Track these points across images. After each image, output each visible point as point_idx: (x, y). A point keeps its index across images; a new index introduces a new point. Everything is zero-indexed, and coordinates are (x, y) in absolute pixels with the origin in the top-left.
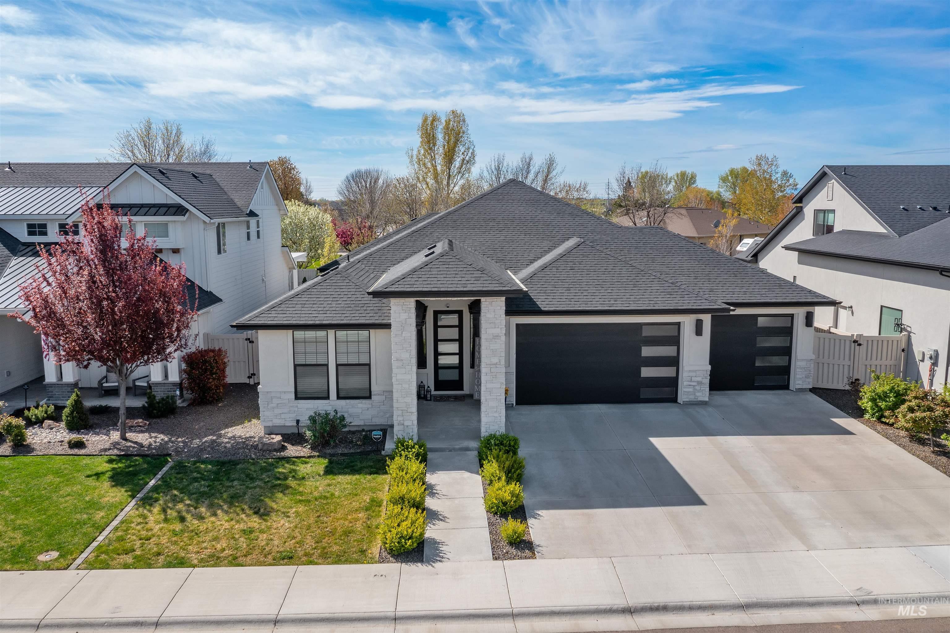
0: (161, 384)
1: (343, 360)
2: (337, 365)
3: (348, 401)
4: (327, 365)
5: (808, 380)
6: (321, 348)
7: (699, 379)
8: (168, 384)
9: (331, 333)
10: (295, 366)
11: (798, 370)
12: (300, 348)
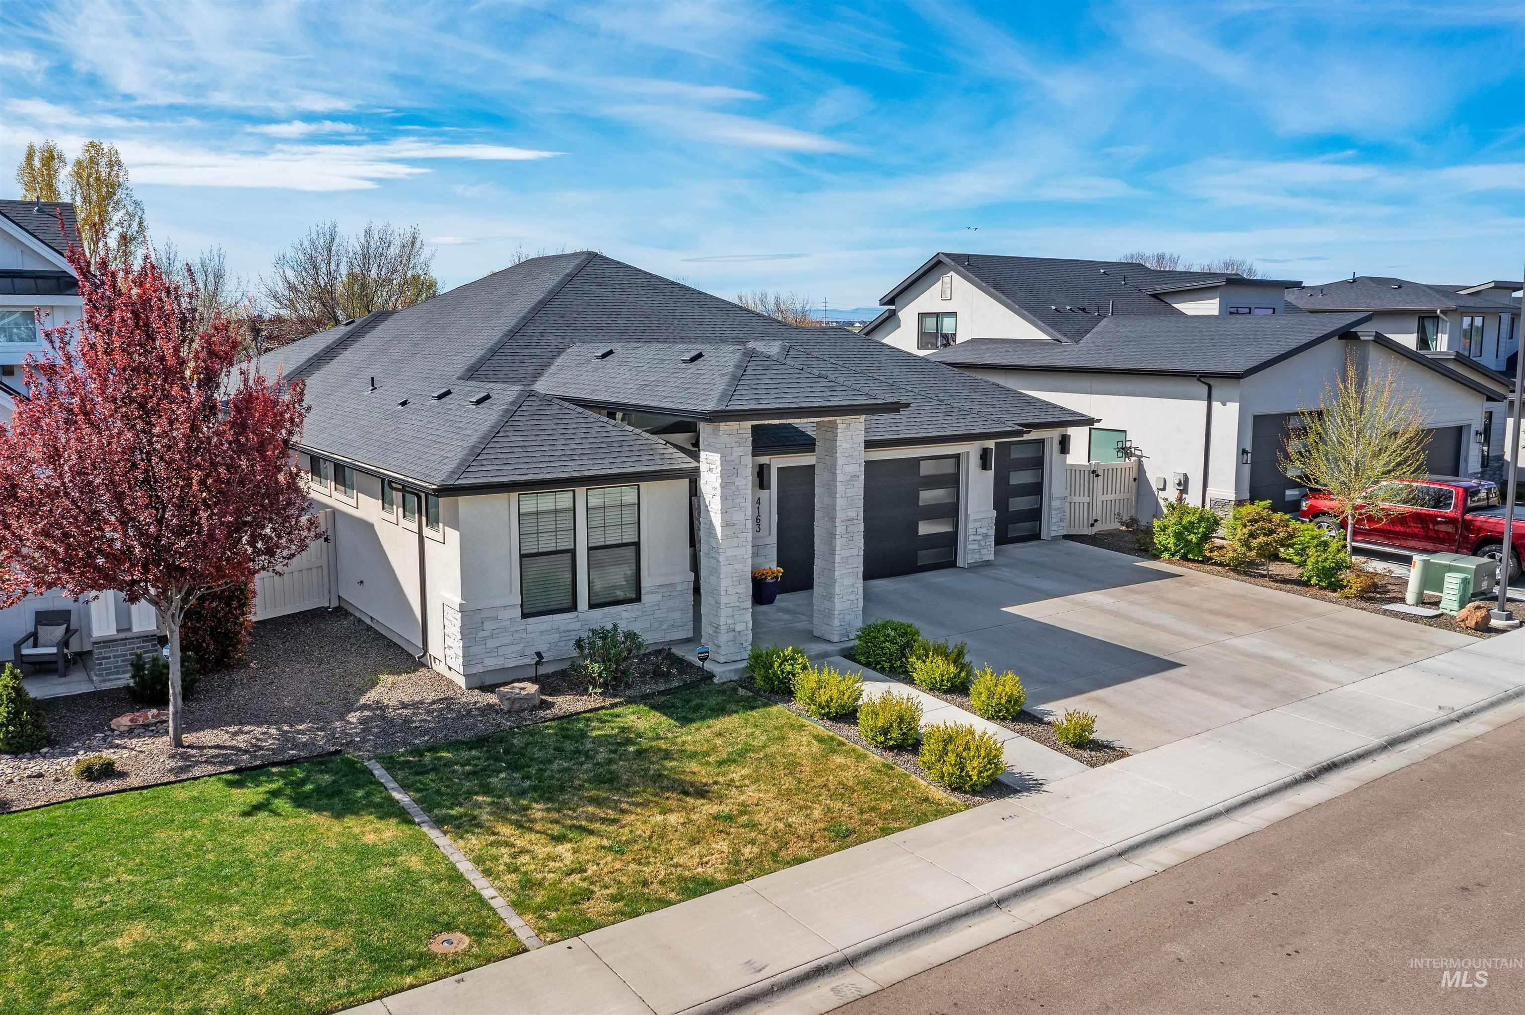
0: (117, 640)
1: (598, 541)
2: (590, 549)
3: (606, 610)
4: (573, 552)
5: (1062, 524)
6: (565, 521)
7: (984, 531)
8: (133, 638)
9: (581, 491)
10: (522, 556)
11: (1054, 512)
12: (530, 525)
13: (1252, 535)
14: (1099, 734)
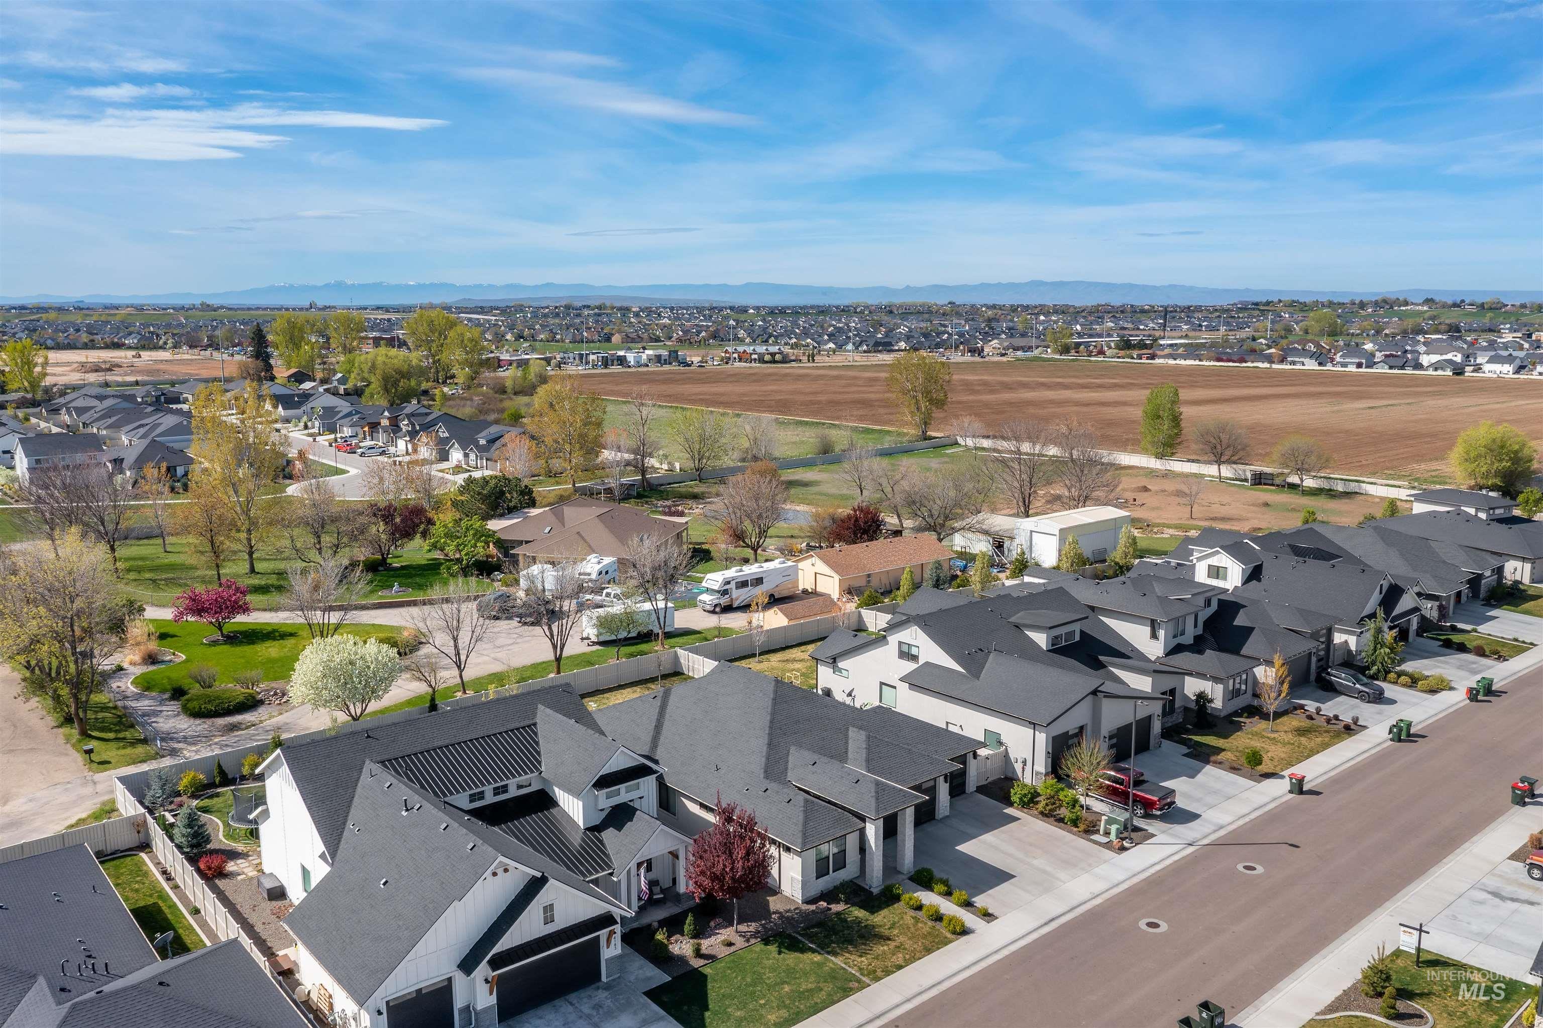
2: (833, 855)
3: (837, 872)
4: (828, 857)
5: (974, 782)
10: (816, 860)
11: (971, 782)
13: (1047, 805)
14: (990, 911)
